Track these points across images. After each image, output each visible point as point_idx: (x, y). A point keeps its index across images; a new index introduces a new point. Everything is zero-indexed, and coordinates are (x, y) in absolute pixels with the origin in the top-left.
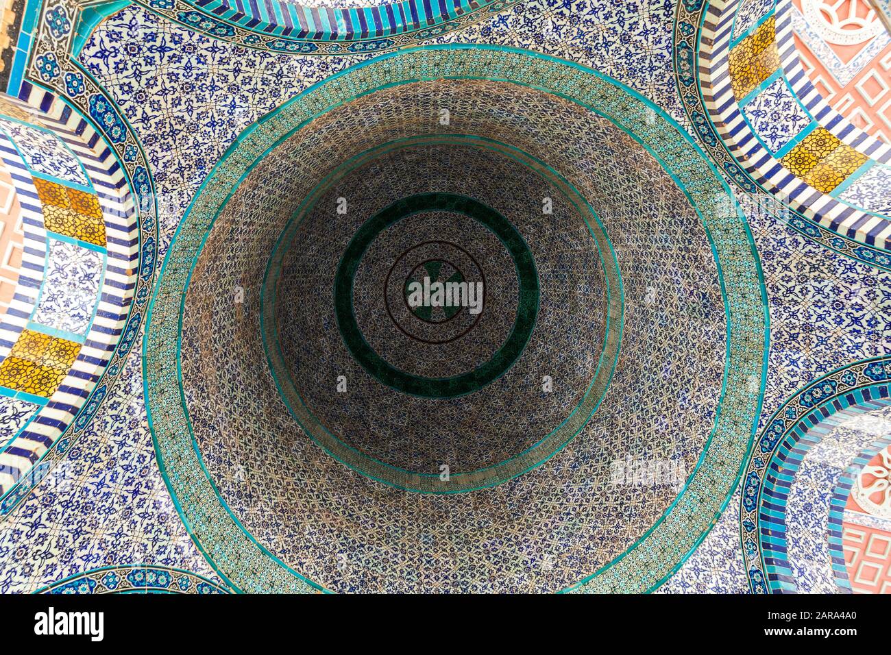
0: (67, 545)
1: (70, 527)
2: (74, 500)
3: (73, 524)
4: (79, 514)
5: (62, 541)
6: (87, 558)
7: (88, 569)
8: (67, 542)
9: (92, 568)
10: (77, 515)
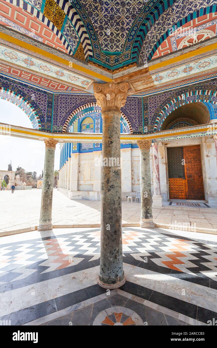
0: (119, 28)
1: (114, 25)
2: (106, 21)
3: (114, 24)
4: (112, 21)
5: (117, 29)
6: (128, 24)
7: (131, 25)
8: (118, 28)
9: (132, 24)
10: (112, 22)
